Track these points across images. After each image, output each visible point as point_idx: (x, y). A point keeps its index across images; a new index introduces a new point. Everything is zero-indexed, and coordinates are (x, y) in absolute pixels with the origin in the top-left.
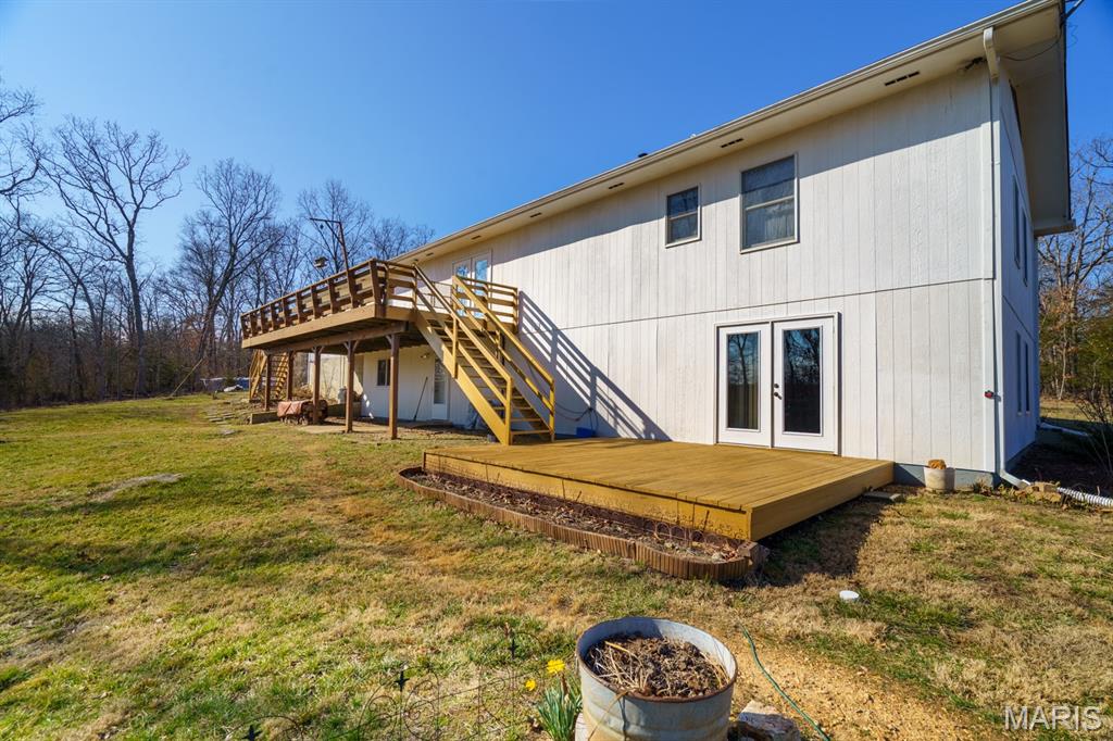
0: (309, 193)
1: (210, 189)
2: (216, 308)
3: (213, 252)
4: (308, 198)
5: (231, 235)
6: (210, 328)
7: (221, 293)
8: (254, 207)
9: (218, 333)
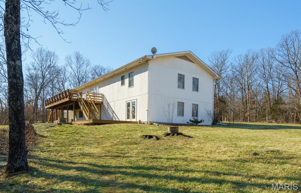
0: (68, 56)
1: (35, 58)
2: (38, 97)
3: (37, 77)
4: (69, 58)
5: (42, 72)
6: (36, 105)
7: (40, 92)
8: (50, 62)
9: (39, 106)
